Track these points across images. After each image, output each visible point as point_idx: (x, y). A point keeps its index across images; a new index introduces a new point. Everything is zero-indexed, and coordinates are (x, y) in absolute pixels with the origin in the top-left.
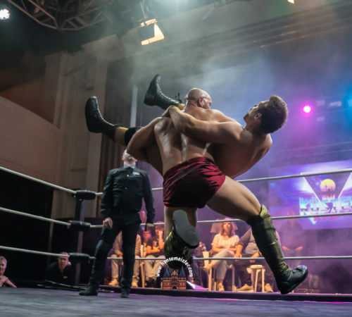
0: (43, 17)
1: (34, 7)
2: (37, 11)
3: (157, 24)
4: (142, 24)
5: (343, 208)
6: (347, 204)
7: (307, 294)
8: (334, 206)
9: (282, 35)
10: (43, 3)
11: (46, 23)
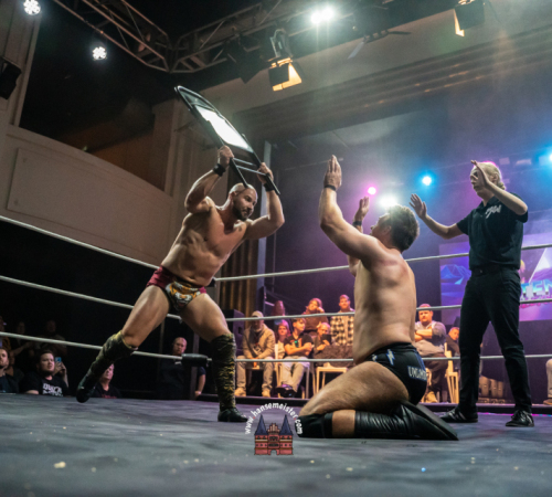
0: (149, 57)
1: (139, 44)
2: (141, 48)
3: (293, 64)
4: (274, 65)
5: (535, 294)
6: (540, 289)
7: (488, 404)
8: (524, 291)
9: (451, 76)
10: (149, 39)
11: (153, 64)
